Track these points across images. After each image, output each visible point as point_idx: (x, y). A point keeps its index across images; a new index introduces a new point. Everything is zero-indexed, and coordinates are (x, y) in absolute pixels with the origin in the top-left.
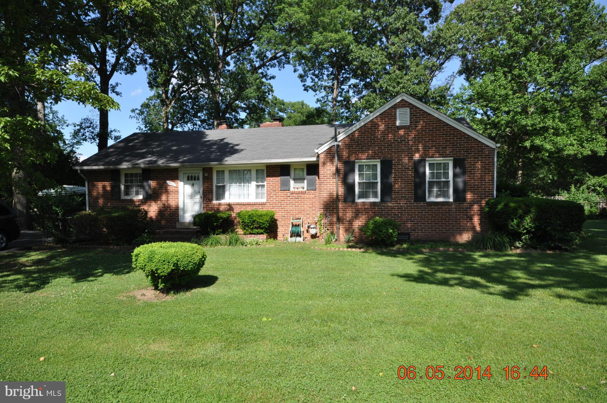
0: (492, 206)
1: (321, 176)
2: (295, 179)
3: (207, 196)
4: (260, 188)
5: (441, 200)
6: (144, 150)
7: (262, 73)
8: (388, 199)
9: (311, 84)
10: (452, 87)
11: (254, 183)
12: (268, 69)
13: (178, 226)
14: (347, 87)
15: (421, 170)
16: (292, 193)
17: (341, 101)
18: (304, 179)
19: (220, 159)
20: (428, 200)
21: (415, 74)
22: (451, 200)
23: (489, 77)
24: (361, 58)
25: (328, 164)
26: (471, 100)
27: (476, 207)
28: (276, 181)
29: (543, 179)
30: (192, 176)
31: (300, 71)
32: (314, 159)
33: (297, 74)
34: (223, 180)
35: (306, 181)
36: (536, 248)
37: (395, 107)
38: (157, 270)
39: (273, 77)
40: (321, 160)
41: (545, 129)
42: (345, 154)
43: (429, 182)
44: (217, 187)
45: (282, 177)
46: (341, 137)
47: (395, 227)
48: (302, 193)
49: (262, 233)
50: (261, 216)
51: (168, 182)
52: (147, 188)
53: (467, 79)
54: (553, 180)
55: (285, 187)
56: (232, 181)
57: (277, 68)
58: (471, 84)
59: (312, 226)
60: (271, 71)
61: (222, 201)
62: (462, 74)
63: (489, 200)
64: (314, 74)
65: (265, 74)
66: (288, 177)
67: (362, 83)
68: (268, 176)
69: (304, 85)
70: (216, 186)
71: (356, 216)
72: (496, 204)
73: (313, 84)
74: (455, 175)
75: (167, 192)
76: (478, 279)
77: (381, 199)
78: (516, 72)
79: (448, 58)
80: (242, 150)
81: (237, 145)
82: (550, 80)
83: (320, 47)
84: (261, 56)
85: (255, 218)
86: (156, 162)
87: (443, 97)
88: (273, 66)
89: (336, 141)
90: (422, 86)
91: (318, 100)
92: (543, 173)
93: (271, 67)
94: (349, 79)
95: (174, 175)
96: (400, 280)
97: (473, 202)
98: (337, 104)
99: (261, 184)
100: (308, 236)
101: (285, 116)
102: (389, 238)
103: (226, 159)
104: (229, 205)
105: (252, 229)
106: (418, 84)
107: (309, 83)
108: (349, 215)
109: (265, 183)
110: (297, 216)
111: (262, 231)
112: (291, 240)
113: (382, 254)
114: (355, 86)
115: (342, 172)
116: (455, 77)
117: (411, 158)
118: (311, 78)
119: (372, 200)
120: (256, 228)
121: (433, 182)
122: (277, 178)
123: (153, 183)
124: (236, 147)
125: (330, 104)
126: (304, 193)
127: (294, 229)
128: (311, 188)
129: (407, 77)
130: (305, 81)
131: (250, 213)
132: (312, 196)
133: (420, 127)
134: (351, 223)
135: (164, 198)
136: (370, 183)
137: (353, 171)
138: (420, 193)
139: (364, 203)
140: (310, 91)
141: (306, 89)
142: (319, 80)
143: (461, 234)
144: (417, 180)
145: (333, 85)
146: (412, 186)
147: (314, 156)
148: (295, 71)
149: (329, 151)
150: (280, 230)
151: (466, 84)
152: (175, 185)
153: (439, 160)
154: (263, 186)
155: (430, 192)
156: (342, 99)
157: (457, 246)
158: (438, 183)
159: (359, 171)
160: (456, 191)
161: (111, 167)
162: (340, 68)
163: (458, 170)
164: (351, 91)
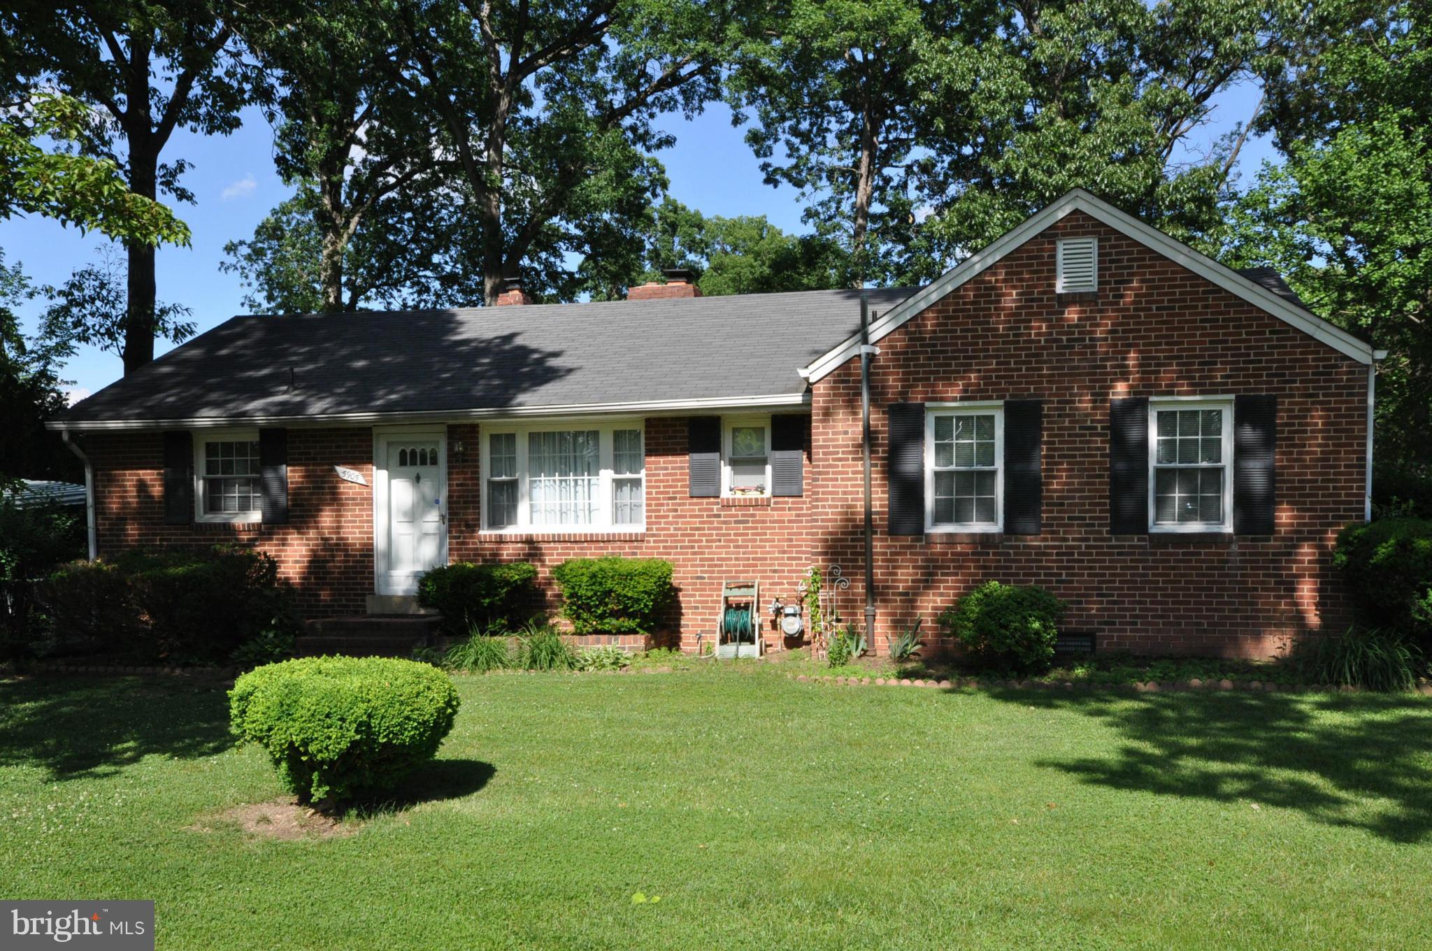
0: (1357, 546)
1: (818, 453)
2: (734, 463)
3: (461, 515)
4: (626, 489)
5: (1195, 527)
7: (633, 129)
9: (787, 163)
10: (1232, 171)
11: (607, 476)
12: (652, 116)
13: (371, 607)
14: (902, 172)
15: (1134, 434)
16: (727, 506)
17: (881, 216)
18: (764, 462)
19: (501, 400)
20: (1153, 529)
21: (1115, 129)
22: (1228, 528)
23: (1354, 137)
24: (945, 81)
25: (841, 414)
26: (1294, 210)
27: (1307, 552)
28: (677, 467)
30: (413, 453)
31: (754, 118)
32: (797, 399)
33: (743, 129)
34: (512, 469)
35: (769, 468)
37: (1051, 235)
38: (305, 743)
39: (669, 142)
40: (818, 402)
42: (893, 382)
43: (1159, 471)
44: (494, 487)
45: (696, 456)
46: (879, 330)
47: (1049, 611)
48: (757, 505)
49: (632, 631)
50: (630, 576)
51: (340, 470)
52: (274, 487)
53: (1282, 144)
55: (705, 485)
56: (538, 467)
57: (680, 113)
58: (1297, 162)
59: (789, 610)
60: (662, 123)
61: (509, 531)
62: (1265, 129)
63: (1350, 529)
64: (795, 131)
65: (641, 131)
66: (716, 456)
67: (947, 159)
68: (649, 453)
69: (765, 167)
70: (490, 483)
71: (927, 581)
72: (1370, 542)
73: (793, 161)
74: (1241, 451)
75: (337, 502)
76: (1312, 779)
77: (1006, 525)
79: (1222, 78)
80: (570, 371)
81: (556, 355)
83: (816, 45)
84: (630, 73)
85: (609, 584)
86: (301, 407)
87: (1205, 201)
88: (668, 105)
89: (865, 341)
90: (1140, 171)
91: (809, 214)
93: (663, 108)
94: (906, 145)
95: (358, 448)
96: (1067, 781)
97: (1298, 537)
98: (870, 226)
99: (628, 475)
100: (776, 639)
101: (705, 265)
102: (1030, 648)
103: (521, 398)
104: (530, 541)
105: (601, 617)
106: (1124, 161)
107: (780, 157)
108: (905, 576)
109: (642, 474)
111: (632, 623)
112: (718, 650)
113: (1007, 696)
114: (926, 168)
115: (883, 438)
116: (1243, 138)
117: (1100, 396)
118: (788, 142)
119: (977, 527)
120: (615, 614)
121: (1172, 471)
122: (678, 459)
123: (293, 475)
124: (553, 362)
125: (847, 224)
126: (763, 505)
127: (733, 617)
128: (787, 491)
129: (1091, 140)
130: (768, 152)
131: (595, 568)
132: (789, 515)
133: (1129, 297)
134: (910, 599)
135: (326, 518)
136: (971, 473)
137: (919, 436)
138: (1128, 505)
139: (951, 539)
140: (785, 184)
141: (771, 180)
142: (812, 149)
143: (1258, 637)
144: (1121, 466)
145: (857, 165)
146: (1103, 484)
147: (795, 390)
148: (736, 121)
149: (843, 375)
150: (690, 622)
151: (1279, 160)
152: (361, 480)
153: (1189, 401)
154: (636, 483)
155: (1161, 503)
156: (885, 209)
157: (1248, 670)
158: (1188, 476)
159: (937, 436)
160: (1243, 499)
161: (164, 423)
162: (878, 112)
163: (1249, 434)
164: (913, 184)
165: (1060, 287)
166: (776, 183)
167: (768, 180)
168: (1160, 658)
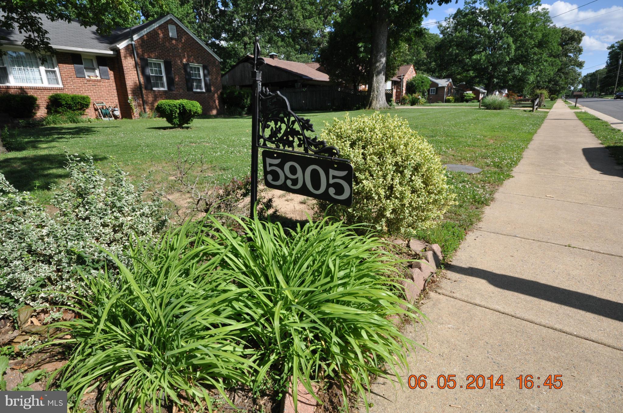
1: (125, 68)
2: (87, 68)
4: (50, 73)
5: (199, 90)
8: (172, 89)
11: (42, 69)
15: (188, 70)
16: (89, 81)
18: (96, 69)
20: (193, 90)
22: (204, 90)
25: (129, 58)
27: (216, 95)
28: (69, 68)
32: (113, 52)
40: (122, 54)
42: (140, 52)
45: (76, 65)
46: (135, 38)
48: (97, 81)
55: (80, 74)
56: (12, 63)
59: (116, 109)
66: (81, 66)
68: (60, 63)
71: (155, 101)
77: (168, 89)
89: (133, 40)
97: (214, 92)
99: (51, 69)
103: (11, 38)
108: (150, 99)
109: (56, 69)
115: (140, 66)
117: (181, 61)
119: (162, 89)
122: (70, 65)
127: (104, 111)
128: (105, 78)
132: (107, 84)
133: (183, 41)
134: (152, 105)
136: (158, 76)
137: (148, 66)
138: (189, 85)
139: (159, 91)
144: (187, 77)
146: (184, 81)
149: (128, 48)
153: (195, 65)
154: (54, 71)
158: (196, 80)
160: (206, 85)
163: (206, 72)
165: (170, 35)
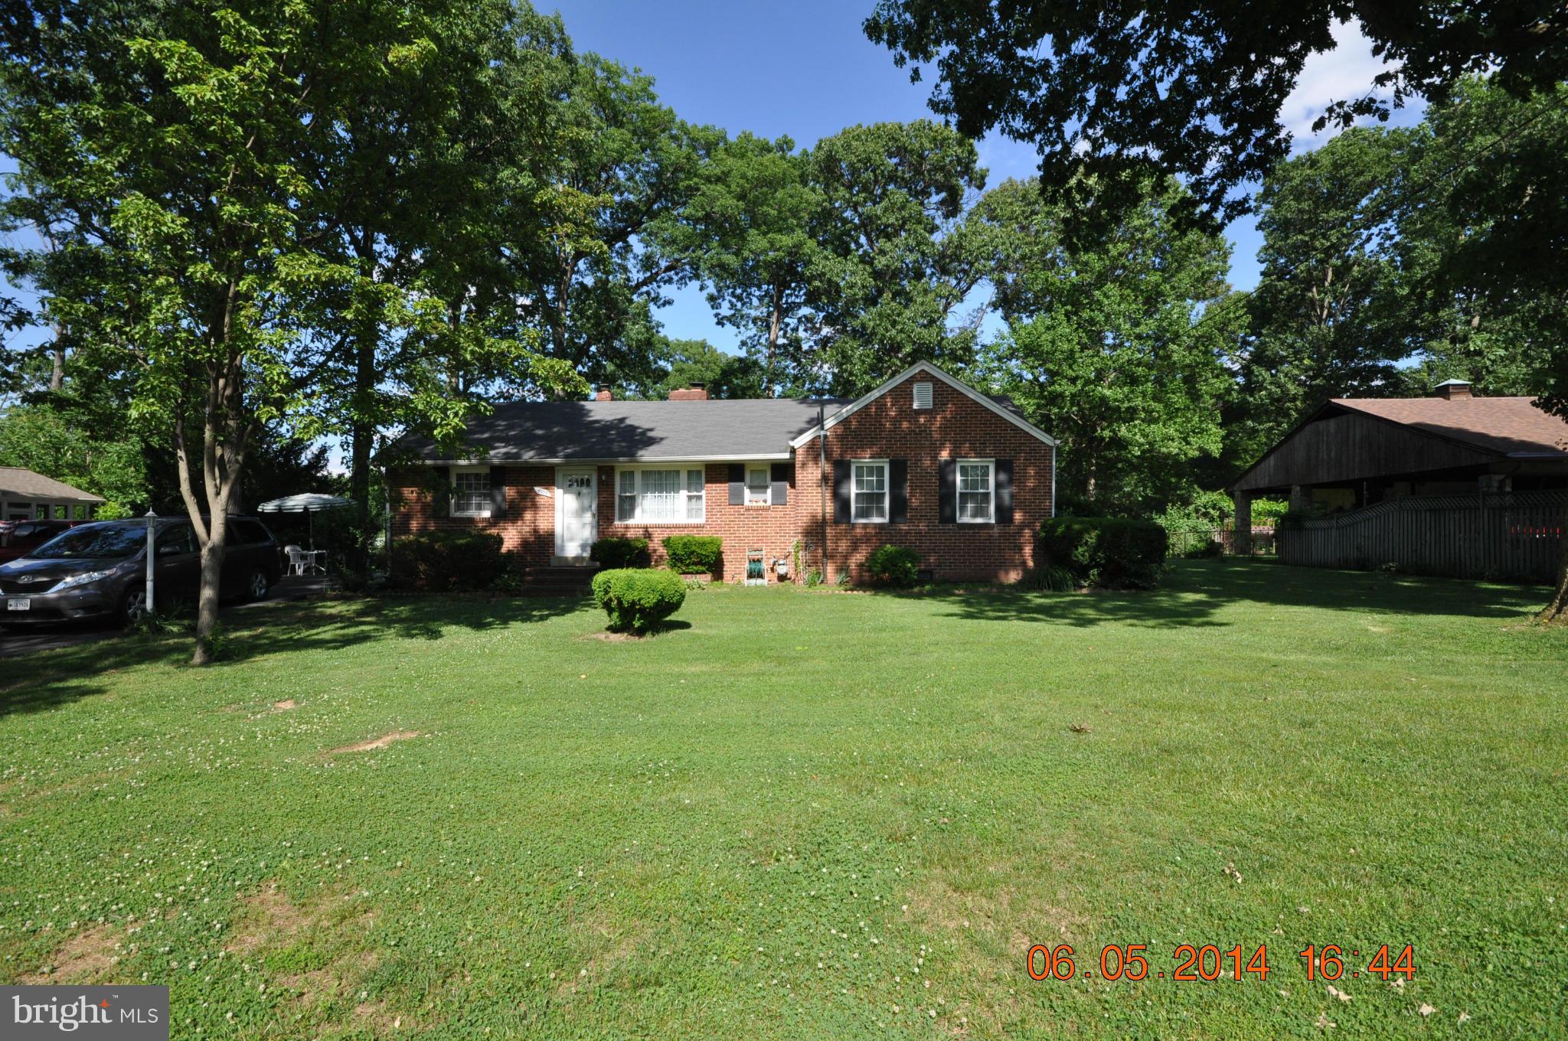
0: (1049, 529)
1: (798, 483)
2: (751, 488)
3: (605, 514)
4: (694, 501)
5: (979, 520)
6: (486, 435)
7: (648, 293)
8: (898, 520)
9: (728, 313)
10: (979, 329)
11: (684, 493)
12: (659, 287)
13: (554, 563)
14: (796, 321)
15: (950, 478)
16: (748, 509)
17: (784, 345)
18: (766, 487)
19: (631, 454)
20: (959, 521)
21: (921, 309)
22: (993, 521)
23: (1041, 319)
24: (828, 276)
25: (810, 464)
26: (1012, 354)
27: (1027, 532)
28: (721, 489)
29: (1130, 494)
30: (582, 480)
31: (712, 289)
32: (786, 456)
33: (705, 293)
34: (632, 486)
35: (769, 491)
36: (1106, 588)
37: (911, 381)
39: (669, 302)
40: (800, 457)
41: (1132, 412)
43: (961, 494)
44: (622, 499)
45: (732, 484)
46: (829, 423)
47: (914, 560)
48: (764, 509)
49: (703, 573)
50: (704, 544)
51: (537, 489)
52: (499, 498)
53: (1006, 318)
54: (1145, 497)
55: (736, 499)
56: (646, 488)
57: (674, 286)
58: (1014, 330)
59: (781, 562)
60: (666, 291)
61: (630, 522)
62: (996, 309)
63: (1046, 521)
64: (733, 295)
65: (653, 295)
66: (742, 484)
67: (822, 315)
68: (707, 482)
69: (717, 315)
70: (620, 497)
71: (855, 547)
72: (1054, 527)
73: (733, 312)
74: (998, 485)
75: (535, 507)
77: (890, 519)
78: (1086, 314)
79: (974, 281)
80: (662, 439)
81: (651, 430)
82: (1137, 330)
83: (761, 258)
84: (648, 263)
85: (694, 548)
86: (517, 456)
87: (967, 349)
88: (670, 281)
89: (822, 428)
90: (934, 330)
91: (743, 343)
92: (1129, 484)
93: (665, 282)
94: (799, 306)
95: (547, 476)
97: (1023, 526)
98: (777, 351)
99: (695, 493)
100: (774, 577)
101: (670, 368)
102: (906, 576)
103: (640, 453)
104: (646, 528)
105: (688, 565)
106: (925, 326)
107: (725, 310)
108: (843, 546)
109: (703, 493)
110: (756, 546)
111: (703, 568)
112: (746, 582)
113: (900, 596)
114: (808, 319)
115: (832, 477)
116: (984, 311)
117: (935, 457)
118: (730, 301)
120: (695, 564)
121: (967, 494)
122: (723, 485)
123: (510, 492)
124: (650, 434)
125: (764, 350)
126: (766, 509)
127: (753, 566)
128: (779, 502)
129: (908, 313)
130: (719, 306)
131: (685, 540)
132: (781, 514)
133: (947, 412)
134: (846, 557)
135: (528, 516)
136: (872, 494)
137: (848, 477)
138: (948, 511)
139: (865, 526)
140: (728, 325)
141: (720, 323)
142: (743, 305)
143: (1007, 573)
144: (943, 492)
145: (769, 314)
146: (935, 500)
147: (785, 451)
148: (702, 288)
149: (812, 447)
150: (728, 569)
151: (1004, 327)
152: (549, 495)
153: (973, 461)
154: (699, 498)
155: (963, 509)
156: (785, 341)
157: (1002, 587)
158: (974, 496)
159: (857, 476)
160: (999, 508)
161: (440, 462)
162: (782, 285)
163: (1003, 477)
164: (801, 328)
165: (915, 406)
166: (723, 325)
167: (718, 323)
168: (963, 582)
